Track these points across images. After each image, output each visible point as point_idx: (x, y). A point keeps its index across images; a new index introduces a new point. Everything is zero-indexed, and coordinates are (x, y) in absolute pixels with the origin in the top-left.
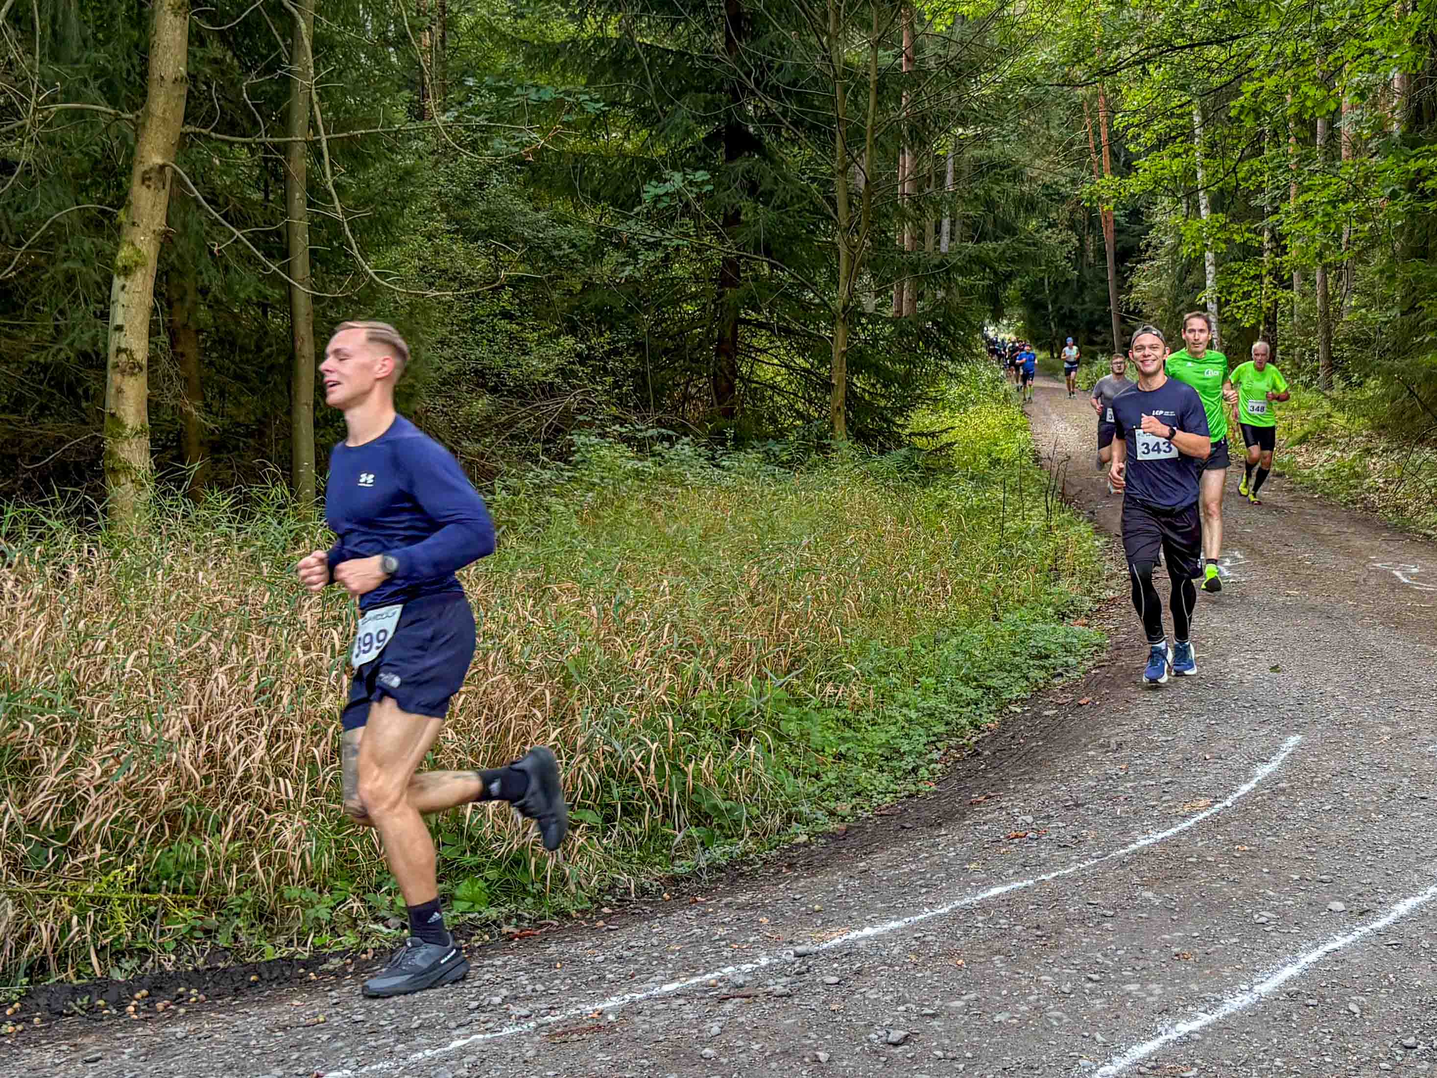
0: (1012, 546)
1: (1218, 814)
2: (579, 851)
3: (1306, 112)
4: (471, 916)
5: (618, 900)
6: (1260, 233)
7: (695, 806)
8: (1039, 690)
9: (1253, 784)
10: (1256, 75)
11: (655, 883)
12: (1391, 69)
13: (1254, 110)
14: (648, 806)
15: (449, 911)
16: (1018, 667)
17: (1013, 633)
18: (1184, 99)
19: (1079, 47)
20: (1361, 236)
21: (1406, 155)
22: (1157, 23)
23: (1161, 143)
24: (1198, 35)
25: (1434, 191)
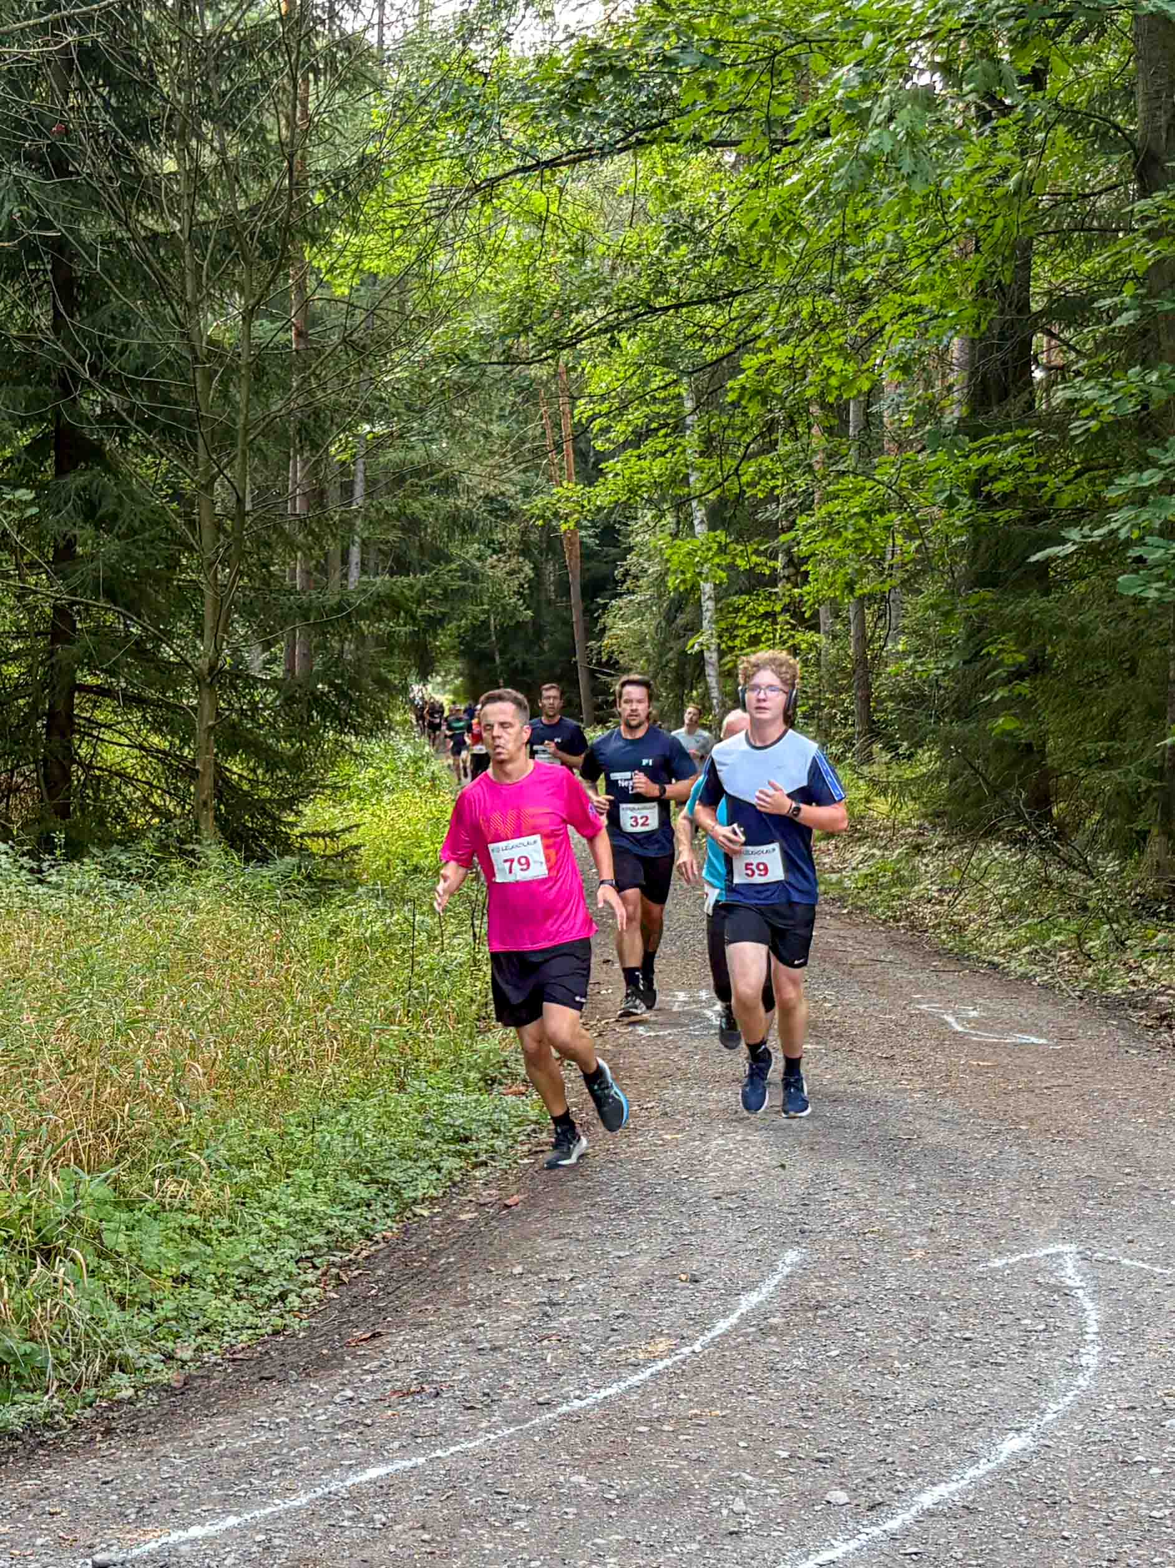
1: (683, 1362)
3: (830, 394)
6: (773, 556)
8: (455, 1185)
9: (734, 1319)
10: (761, 344)
12: (944, 333)
13: (759, 392)
16: (427, 1154)
17: (421, 1108)
18: (668, 379)
19: (526, 309)
20: (908, 558)
21: (960, 449)
22: (630, 277)
23: (640, 436)
24: (687, 291)
25: (1005, 496)
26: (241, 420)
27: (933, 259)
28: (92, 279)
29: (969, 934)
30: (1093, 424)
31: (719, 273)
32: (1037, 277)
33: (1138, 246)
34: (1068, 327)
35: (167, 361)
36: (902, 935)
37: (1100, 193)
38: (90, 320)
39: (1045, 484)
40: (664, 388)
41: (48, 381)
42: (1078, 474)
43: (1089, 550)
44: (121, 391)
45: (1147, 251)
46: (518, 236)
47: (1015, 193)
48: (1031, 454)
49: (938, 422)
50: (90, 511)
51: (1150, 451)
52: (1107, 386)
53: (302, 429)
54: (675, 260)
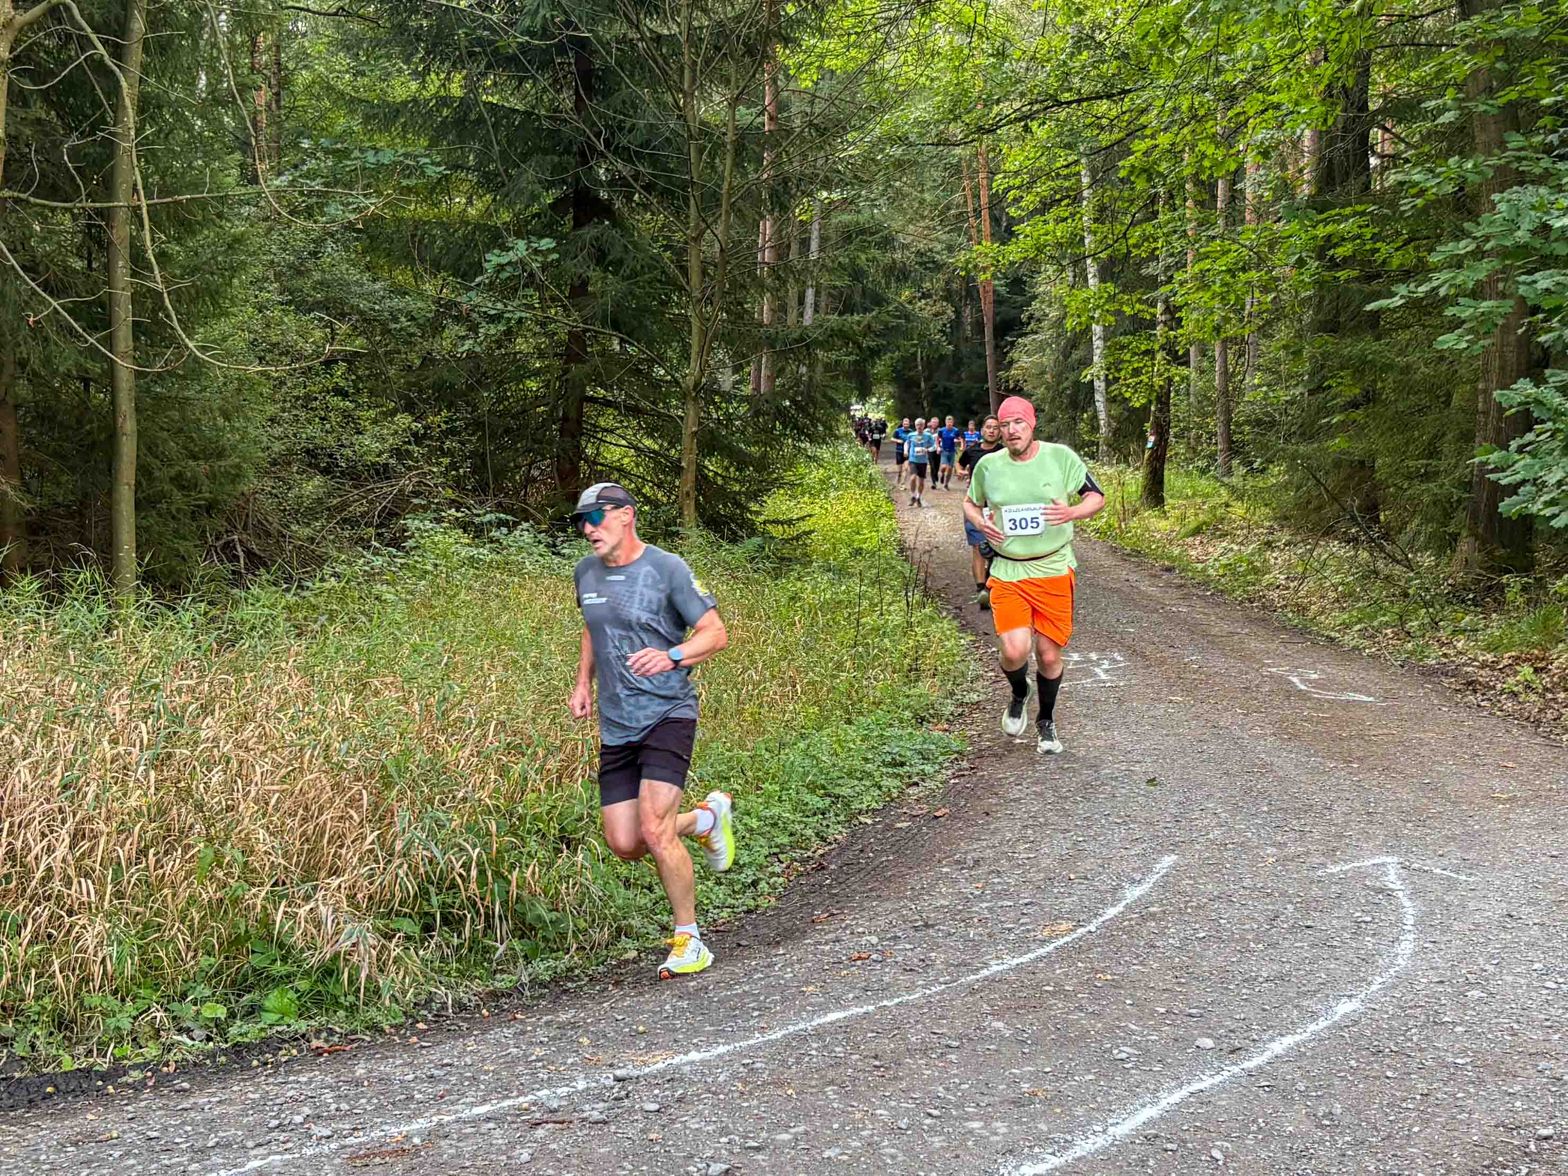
0: (868, 644)
1: (1080, 939)
2: (394, 963)
3: (1204, 173)
4: (280, 1029)
5: (435, 1016)
6: (1153, 305)
7: (519, 917)
8: (892, 800)
9: (1120, 908)
10: (1147, 132)
11: (473, 998)
12: (1297, 126)
13: (1145, 171)
14: (469, 916)
15: (257, 1023)
16: (870, 775)
17: (865, 738)
18: (1070, 159)
19: (956, 103)
20: (1264, 307)
21: (1311, 220)
22: (1042, 76)
23: (1045, 206)
24: (1086, 89)
25: (1345, 259)
26: (725, 186)
27: (1290, 66)
28: (607, 70)
29: (1311, 615)
30: (1419, 202)
31: (1114, 75)
32: (1375, 83)
33: (1458, 58)
34: (1399, 122)
35: (667, 139)
36: (1256, 613)
37: (1428, 15)
38: (605, 104)
39: (1378, 250)
40: (1067, 166)
41: (569, 153)
42: (1406, 243)
43: (1413, 304)
44: (629, 160)
45: (1466, 63)
46: (951, 42)
47: (1360, 13)
48: (1367, 226)
49: (1293, 197)
50: (601, 257)
51: (1466, 225)
52: (1431, 171)
53: (774, 194)
54: (1078, 64)
